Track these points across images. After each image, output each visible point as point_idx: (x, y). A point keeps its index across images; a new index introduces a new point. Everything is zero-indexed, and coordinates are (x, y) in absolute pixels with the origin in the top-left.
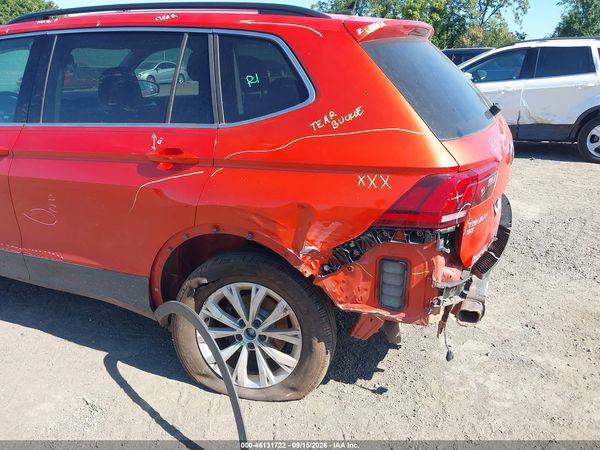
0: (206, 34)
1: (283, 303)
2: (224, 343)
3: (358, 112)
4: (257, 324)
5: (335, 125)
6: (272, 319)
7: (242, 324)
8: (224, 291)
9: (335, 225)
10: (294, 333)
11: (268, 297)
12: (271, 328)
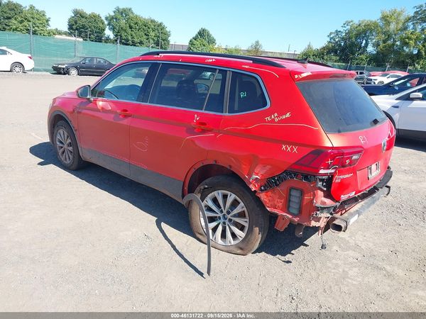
0: (227, 71)
1: (242, 204)
2: (212, 220)
3: (288, 115)
4: (228, 213)
5: (276, 120)
6: (236, 211)
7: (222, 212)
8: (215, 193)
9: (268, 167)
10: (245, 220)
11: (235, 200)
12: (235, 216)
